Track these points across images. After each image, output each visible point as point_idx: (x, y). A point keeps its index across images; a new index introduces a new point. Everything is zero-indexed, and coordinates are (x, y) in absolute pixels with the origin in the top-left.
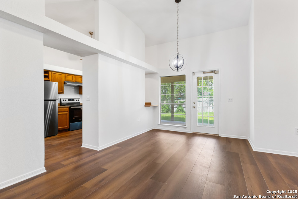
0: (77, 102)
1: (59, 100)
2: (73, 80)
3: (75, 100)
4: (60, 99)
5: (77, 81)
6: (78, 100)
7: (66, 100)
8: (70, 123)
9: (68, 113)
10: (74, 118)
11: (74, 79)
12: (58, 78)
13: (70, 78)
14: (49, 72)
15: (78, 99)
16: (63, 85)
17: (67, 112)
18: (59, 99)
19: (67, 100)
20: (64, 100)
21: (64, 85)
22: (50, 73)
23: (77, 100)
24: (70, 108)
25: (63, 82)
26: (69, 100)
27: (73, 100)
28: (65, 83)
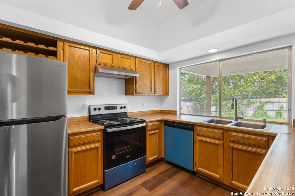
0: (123, 111)
1: (87, 110)
2: (114, 64)
3: (118, 107)
4: (87, 108)
5: (122, 66)
6: (125, 107)
7: (99, 109)
8: (104, 170)
9: (99, 145)
10: (114, 157)
11: (116, 61)
12: (80, 57)
13: (106, 59)
14: (58, 42)
15: (123, 106)
16: (92, 74)
17: (99, 141)
18: (86, 106)
19: (103, 108)
20: (95, 109)
21: (94, 76)
22: (60, 44)
23: (121, 108)
24: (104, 131)
25: (92, 69)
26: (107, 108)
27: (115, 108)
28: (96, 70)
